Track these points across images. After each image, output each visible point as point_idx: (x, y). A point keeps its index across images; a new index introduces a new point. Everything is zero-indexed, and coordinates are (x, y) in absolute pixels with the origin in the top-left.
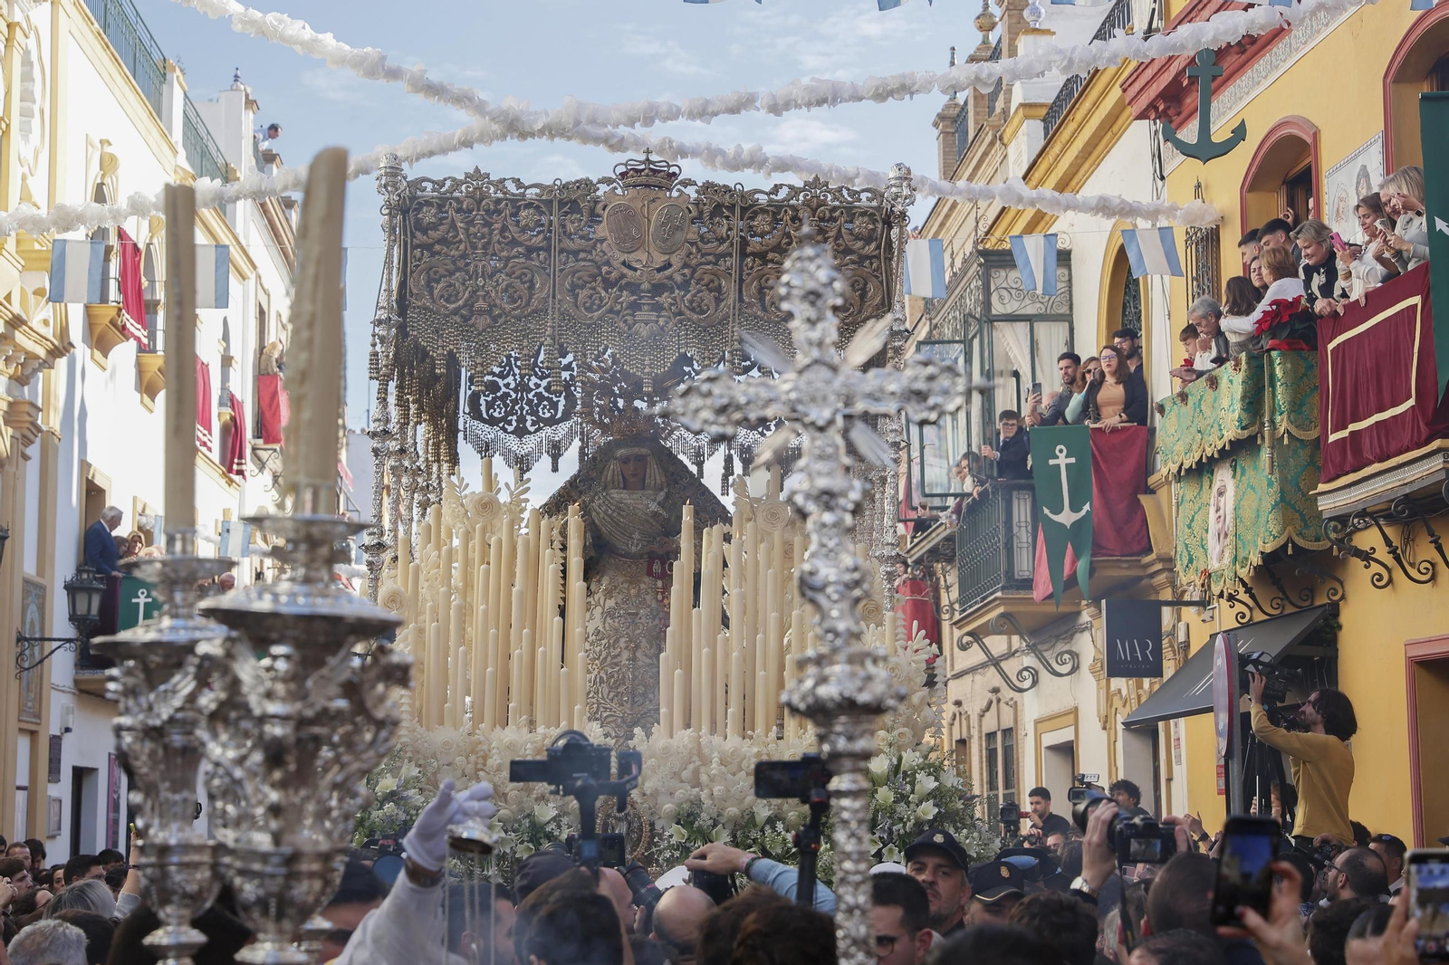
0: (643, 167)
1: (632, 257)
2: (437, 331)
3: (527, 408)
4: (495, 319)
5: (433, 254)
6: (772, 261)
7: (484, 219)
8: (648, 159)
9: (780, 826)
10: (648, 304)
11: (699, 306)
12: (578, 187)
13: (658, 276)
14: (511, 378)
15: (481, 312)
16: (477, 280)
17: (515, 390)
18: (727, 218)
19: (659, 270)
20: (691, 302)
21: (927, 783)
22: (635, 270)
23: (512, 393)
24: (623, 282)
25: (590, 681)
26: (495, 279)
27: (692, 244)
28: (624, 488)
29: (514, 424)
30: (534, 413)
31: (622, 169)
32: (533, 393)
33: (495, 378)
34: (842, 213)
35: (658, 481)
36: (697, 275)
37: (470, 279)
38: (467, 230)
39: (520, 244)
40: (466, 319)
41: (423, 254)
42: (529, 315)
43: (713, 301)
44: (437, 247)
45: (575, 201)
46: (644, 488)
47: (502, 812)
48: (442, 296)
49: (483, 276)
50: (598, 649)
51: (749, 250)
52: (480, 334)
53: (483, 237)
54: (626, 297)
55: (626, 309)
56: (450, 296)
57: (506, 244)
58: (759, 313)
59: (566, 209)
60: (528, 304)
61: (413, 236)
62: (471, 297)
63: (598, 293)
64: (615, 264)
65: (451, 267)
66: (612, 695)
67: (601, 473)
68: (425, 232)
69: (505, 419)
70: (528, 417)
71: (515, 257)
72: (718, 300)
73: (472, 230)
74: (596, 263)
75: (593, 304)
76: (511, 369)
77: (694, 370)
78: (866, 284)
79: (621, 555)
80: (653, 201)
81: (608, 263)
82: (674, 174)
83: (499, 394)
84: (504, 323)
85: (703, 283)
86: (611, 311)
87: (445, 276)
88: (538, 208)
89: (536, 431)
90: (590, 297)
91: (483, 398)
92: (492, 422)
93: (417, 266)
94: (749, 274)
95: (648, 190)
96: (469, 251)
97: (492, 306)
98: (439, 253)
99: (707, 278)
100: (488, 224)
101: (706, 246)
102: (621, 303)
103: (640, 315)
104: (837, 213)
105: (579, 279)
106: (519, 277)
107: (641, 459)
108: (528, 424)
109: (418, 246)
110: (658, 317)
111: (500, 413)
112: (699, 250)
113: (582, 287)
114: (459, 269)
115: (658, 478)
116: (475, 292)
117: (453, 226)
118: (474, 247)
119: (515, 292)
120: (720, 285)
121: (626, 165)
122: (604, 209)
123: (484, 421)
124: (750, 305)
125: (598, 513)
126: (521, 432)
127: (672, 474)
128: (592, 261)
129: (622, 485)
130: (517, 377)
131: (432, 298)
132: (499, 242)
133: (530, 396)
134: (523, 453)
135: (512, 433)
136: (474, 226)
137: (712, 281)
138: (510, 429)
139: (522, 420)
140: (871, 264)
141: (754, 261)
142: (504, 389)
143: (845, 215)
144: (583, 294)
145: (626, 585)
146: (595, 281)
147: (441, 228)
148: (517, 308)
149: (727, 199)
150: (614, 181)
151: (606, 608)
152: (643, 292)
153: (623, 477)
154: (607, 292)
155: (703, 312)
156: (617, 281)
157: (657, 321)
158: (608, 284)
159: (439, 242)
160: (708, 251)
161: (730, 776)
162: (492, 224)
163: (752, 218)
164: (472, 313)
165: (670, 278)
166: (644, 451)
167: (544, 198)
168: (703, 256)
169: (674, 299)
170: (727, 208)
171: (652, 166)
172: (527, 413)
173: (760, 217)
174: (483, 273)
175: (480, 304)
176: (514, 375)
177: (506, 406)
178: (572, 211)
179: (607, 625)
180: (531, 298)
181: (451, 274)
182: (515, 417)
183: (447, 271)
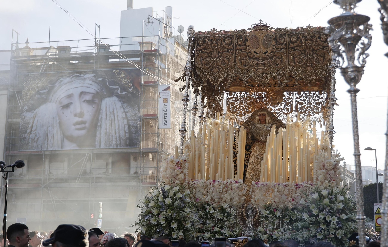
0: (259, 25)
1: (257, 50)
2: (204, 73)
3: (242, 109)
4: (219, 69)
5: (202, 52)
6: (297, 49)
7: (216, 42)
8: (261, 22)
9: (295, 211)
10: (261, 63)
11: (276, 63)
12: (241, 31)
13: (264, 55)
14: (238, 101)
15: (215, 68)
16: (214, 59)
17: (239, 104)
18: (284, 37)
19: (264, 53)
20: (274, 62)
21: (341, 198)
22: (257, 54)
23: (238, 105)
24: (254, 57)
25: (251, 176)
26: (219, 58)
27: (274, 46)
28: (260, 123)
29: (239, 113)
30: (244, 110)
31: (254, 26)
32: (244, 105)
33: (234, 102)
34: (317, 34)
35: (269, 121)
36: (276, 54)
37: (212, 59)
38: (211, 45)
39: (226, 48)
40: (211, 70)
41: (199, 52)
42: (228, 68)
43: (280, 61)
44: (203, 50)
45: (241, 35)
46: (265, 123)
47: (213, 205)
48: (205, 64)
49: (216, 58)
50: (253, 167)
51: (290, 46)
52: (215, 74)
53: (215, 47)
54: (255, 62)
55: (255, 65)
56: (207, 63)
57: (222, 48)
58: (293, 65)
59: (238, 38)
60: (228, 65)
61: (197, 47)
62: (212, 63)
63: (247, 61)
64: (252, 52)
65: (207, 55)
66: (256, 179)
67: (254, 119)
68: (200, 46)
69: (236, 112)
70: (243, 112)
71: (224, 52)
72: (281, 61)
73: (213, 45)
74: (247, 52)
75: (246, 64)
76: (238, 99)
77: (286, 98)
78: (325, 54)
79: (259, 142)
80: (262, 34)
81: (250, 52)
82: (268, 26)
83: (235, 106)
84: (222, 71)
85: (277, 56)
86: (251, 66)
87: (205, 58)
88: (230, 38)
89: (245, 115)
90: (245, 62)
91: (231, 107)
92: (233, 113)
93: (198, 56)
94: (290, 53)
95: (261, 31)
96: (212, 51)
97: (218, 66)
98: (204, 52)
99: (278, 55)
100: (217, 43)
101: (278, 46)
102: (254, 63)
103: (259, 67)
104: (316, 35)
105: (242, 57)
106: (226, 57)
107: (264, 115)
108: (243, 113)
109: (198, 50)
110: (264, 67)
111: (235, 110)
112: (276, 47)
113: (243, 59)
114: (209, 56)
115: (269, 120)
116: (213, 62)
117: (207, 44)
118: (213, 49)
119: (224, 62)
120: (282, 57)
121: (255, 24)
122: (249, 37)
123: (231, 112)
124: (291, 62)
125: (253, 130)
126: (241, 115)
127: (273, 120)
128: (246, 52)
129: (259, 123)
130: (240, 101)
131: (202, 64)
132: (220, 48)
133: (243, 106)
134: (241, 121)
135: (238, 116)
136: (213, 44)
137: (280, 56)
138: (238, 114)
139: (241, 112)
140: (326, 48)
141: (292, 50)
142: (236, 104)
143: (318, 35)
144: (243, 61)
145: (261, 150)
146: (246, 57)
147: (204, 45)
148: (225, 66)
149: (284, 32)
150: (251, 29)
151: (255, 155)
152: (260, 60)
153: (260, 120)
154: (250, 60)
155: (277, 65)
156: (253, 57)
157: (264, 68)
158: (250, 58)
159: (204, 48)
160: (278, 47)
161: (280, 196)
162: (218, 43)
163: (291, 37)
164: (213, 68)
165: (268, 55)
166: (265, 113)
167: (232, 35)
168: (277, 49)
169: (269, 61)
170: (283, 35)
171: (262, 24)
172: (242, 110)
173: (293, 36)
174: (216, 57)
175: (215, 65)
176: (239, 100)
177: (237, 108)
178: (240, 38)
179: (255, 160)
180: (229, 63)
181: (207, 57)
182: (239, 112)
183: (206, 56)
